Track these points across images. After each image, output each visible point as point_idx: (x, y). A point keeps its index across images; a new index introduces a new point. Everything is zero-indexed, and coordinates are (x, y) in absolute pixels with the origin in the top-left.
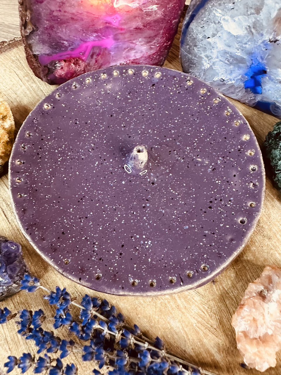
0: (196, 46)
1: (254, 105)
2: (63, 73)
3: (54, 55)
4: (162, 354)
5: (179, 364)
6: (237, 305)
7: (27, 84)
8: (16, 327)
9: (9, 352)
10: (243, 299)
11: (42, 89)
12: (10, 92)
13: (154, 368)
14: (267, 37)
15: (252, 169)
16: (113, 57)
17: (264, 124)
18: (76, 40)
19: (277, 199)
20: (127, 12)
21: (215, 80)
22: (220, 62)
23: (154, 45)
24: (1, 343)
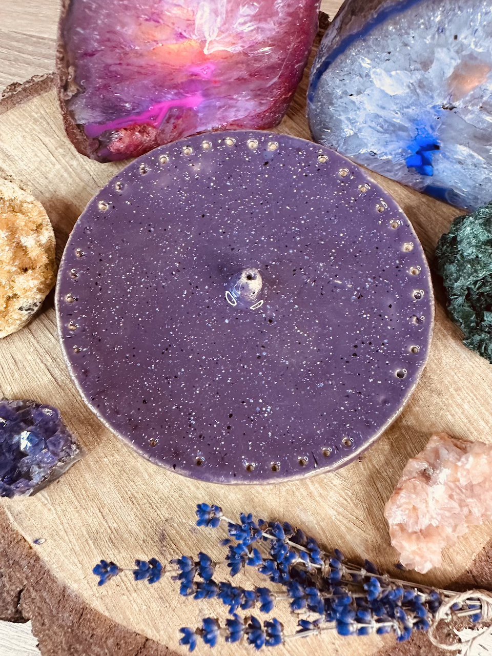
0: (332, 104)
1: (422, 190)
2: (122, 146)
3: (110, 123)
6: (392, 488)
7: (63, 161)
10: (400, 481)
12: (37, 176)
14: (439, 101)
15: (415, 296)
16: (201, 120)
17: (437, 220)
18: (145, 100)
19: (452, 335)
20: (225, 58)
21: (362, 153)
22: (370, 129)
23: (267, 100)
24: (65, 554)
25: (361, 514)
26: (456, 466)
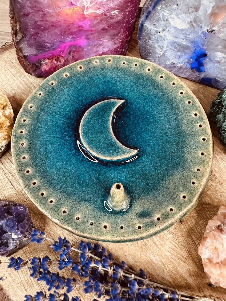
0: (150, 39)
1: (199, 81)
2: (47, 68)
3: (40, 55)
4: (146, 282)
5: (160, 288)
6: (201, 238)
7: (20, 79)
8: (29, 272)
9: (25, 292)
10: (205, 233)
11: (32, 82)
12: (7, 87)
13: (142, 293)
14: (206, 29)
16: (86, 52)
17: (209, 96)
18: (57, 42)
19: (224, 152)
20: (95, 17)
21: (167, 64)
22: (171, 51)
23: (118, 41)
24: (18, 285)
25: (185, 254)
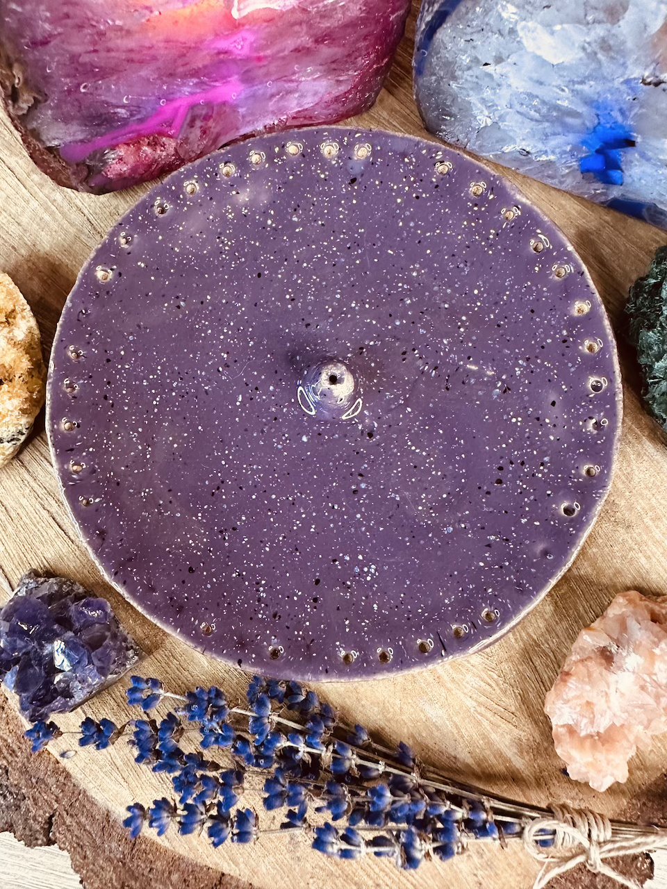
0: (454, 78)
1: (606, 204)
2: (125, 168)
3: (98, 140)
4: (411, 780)
5: (445, 797)
6: (556, 668)
7: (41, 194)
10: (568, 661)
11: (80, 204)
14: (636, 72)
15: (593, 387)
16: (243, 117)
17: (627, 250)
18: (148, 101)
19: (649, 436)
20: (270, 21)
21: (506, 151)
22: (518, 117)
23: (347, 75)
24: (104, 770)
25: (511, 703)
26: (652, 655)
